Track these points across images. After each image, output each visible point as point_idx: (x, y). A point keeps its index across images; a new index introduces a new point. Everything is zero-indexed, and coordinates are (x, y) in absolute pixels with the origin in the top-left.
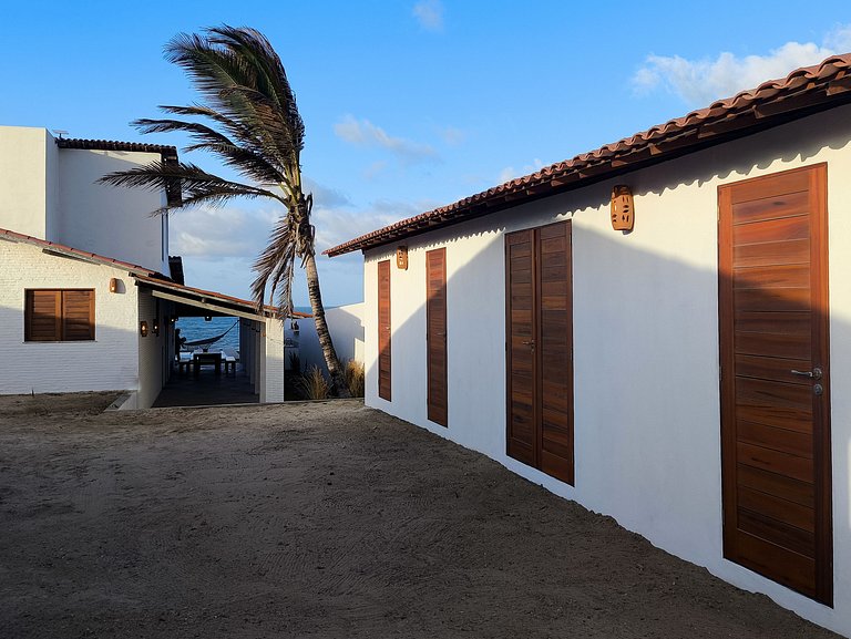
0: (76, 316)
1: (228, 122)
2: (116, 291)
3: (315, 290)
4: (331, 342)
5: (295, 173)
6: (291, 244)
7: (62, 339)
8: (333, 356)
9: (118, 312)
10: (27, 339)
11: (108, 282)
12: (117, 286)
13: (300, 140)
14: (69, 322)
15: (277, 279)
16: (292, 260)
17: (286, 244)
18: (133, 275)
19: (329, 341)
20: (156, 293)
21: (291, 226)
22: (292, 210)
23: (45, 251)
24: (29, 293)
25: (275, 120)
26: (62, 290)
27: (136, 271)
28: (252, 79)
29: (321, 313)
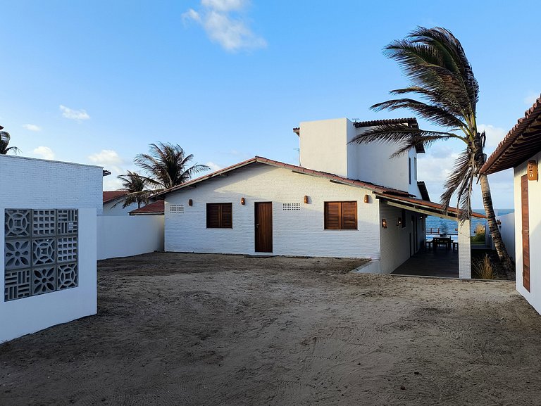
0: (349, 216)
1: (426, 92)
2: (367, 202)
3: (488, 200)
4: (500, 237)
5: (472, 119)
6: (470, 169)
7: (342, 228)
8: (502, 247)
9: (369, 214)
10: (326, 228)
11: (363, 197)
12: (368, 199)
13: (476, 96)
14: (346, 219)
15: (461, 193)
16: (472, 180)
17: (467, 169)
18: (375, 193)
19: (499, 236)
20: (389, 203)
21: (470, 156)
22: (470, 145)
23: (331, 181)
24: (326, 203)
25: (455, 84)
26: (341, 202)
27: (377, 190)
28: (440, 60)
29: (492, 216)
